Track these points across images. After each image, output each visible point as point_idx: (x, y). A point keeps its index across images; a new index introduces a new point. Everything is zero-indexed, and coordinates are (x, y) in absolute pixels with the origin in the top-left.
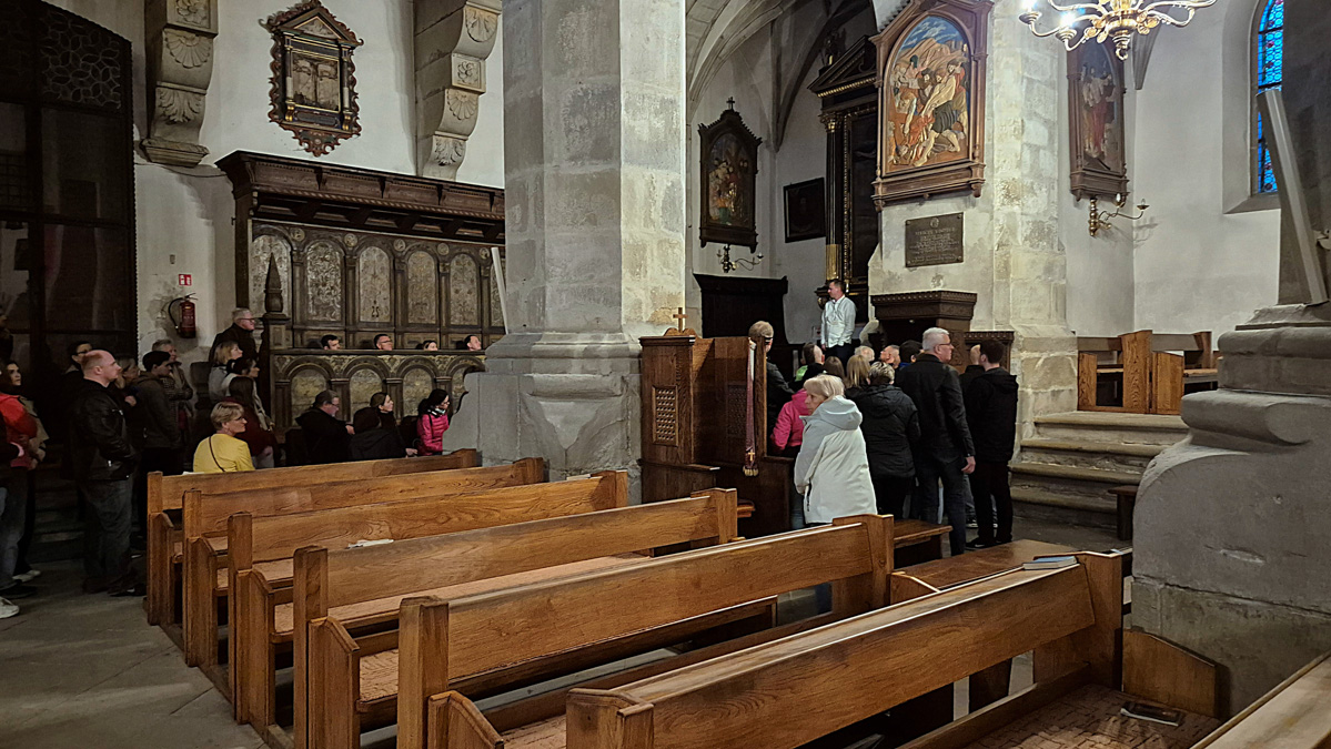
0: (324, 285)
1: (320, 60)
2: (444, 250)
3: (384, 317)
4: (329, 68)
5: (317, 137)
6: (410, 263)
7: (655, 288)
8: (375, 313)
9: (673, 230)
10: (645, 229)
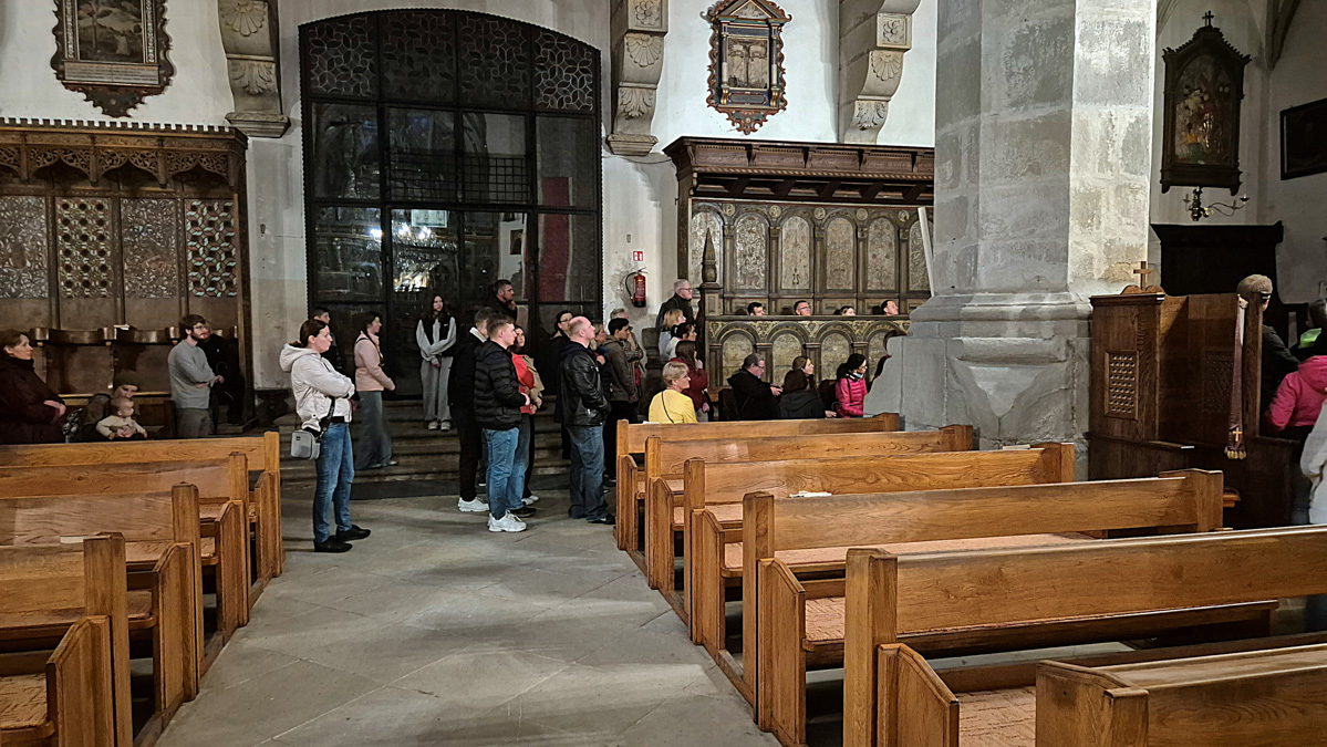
0: (751, 255)
1: (751, 42)
2: (863, 215)
3: (804, 284)
4: (759, 48)
5: (748, 116)
6: (829, 230)
7: (1110, 241)
8: (796, 281)
9: (1136, 174)
10: (1101, 175)
